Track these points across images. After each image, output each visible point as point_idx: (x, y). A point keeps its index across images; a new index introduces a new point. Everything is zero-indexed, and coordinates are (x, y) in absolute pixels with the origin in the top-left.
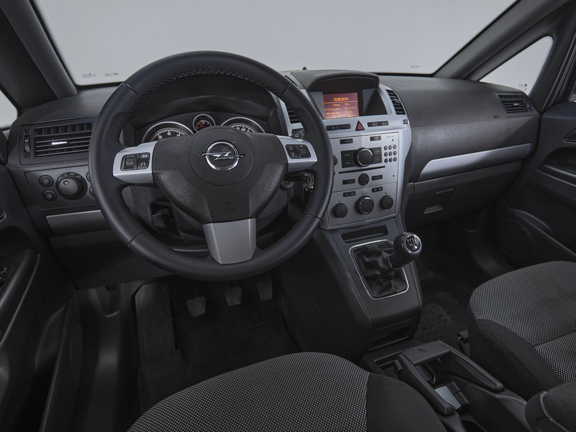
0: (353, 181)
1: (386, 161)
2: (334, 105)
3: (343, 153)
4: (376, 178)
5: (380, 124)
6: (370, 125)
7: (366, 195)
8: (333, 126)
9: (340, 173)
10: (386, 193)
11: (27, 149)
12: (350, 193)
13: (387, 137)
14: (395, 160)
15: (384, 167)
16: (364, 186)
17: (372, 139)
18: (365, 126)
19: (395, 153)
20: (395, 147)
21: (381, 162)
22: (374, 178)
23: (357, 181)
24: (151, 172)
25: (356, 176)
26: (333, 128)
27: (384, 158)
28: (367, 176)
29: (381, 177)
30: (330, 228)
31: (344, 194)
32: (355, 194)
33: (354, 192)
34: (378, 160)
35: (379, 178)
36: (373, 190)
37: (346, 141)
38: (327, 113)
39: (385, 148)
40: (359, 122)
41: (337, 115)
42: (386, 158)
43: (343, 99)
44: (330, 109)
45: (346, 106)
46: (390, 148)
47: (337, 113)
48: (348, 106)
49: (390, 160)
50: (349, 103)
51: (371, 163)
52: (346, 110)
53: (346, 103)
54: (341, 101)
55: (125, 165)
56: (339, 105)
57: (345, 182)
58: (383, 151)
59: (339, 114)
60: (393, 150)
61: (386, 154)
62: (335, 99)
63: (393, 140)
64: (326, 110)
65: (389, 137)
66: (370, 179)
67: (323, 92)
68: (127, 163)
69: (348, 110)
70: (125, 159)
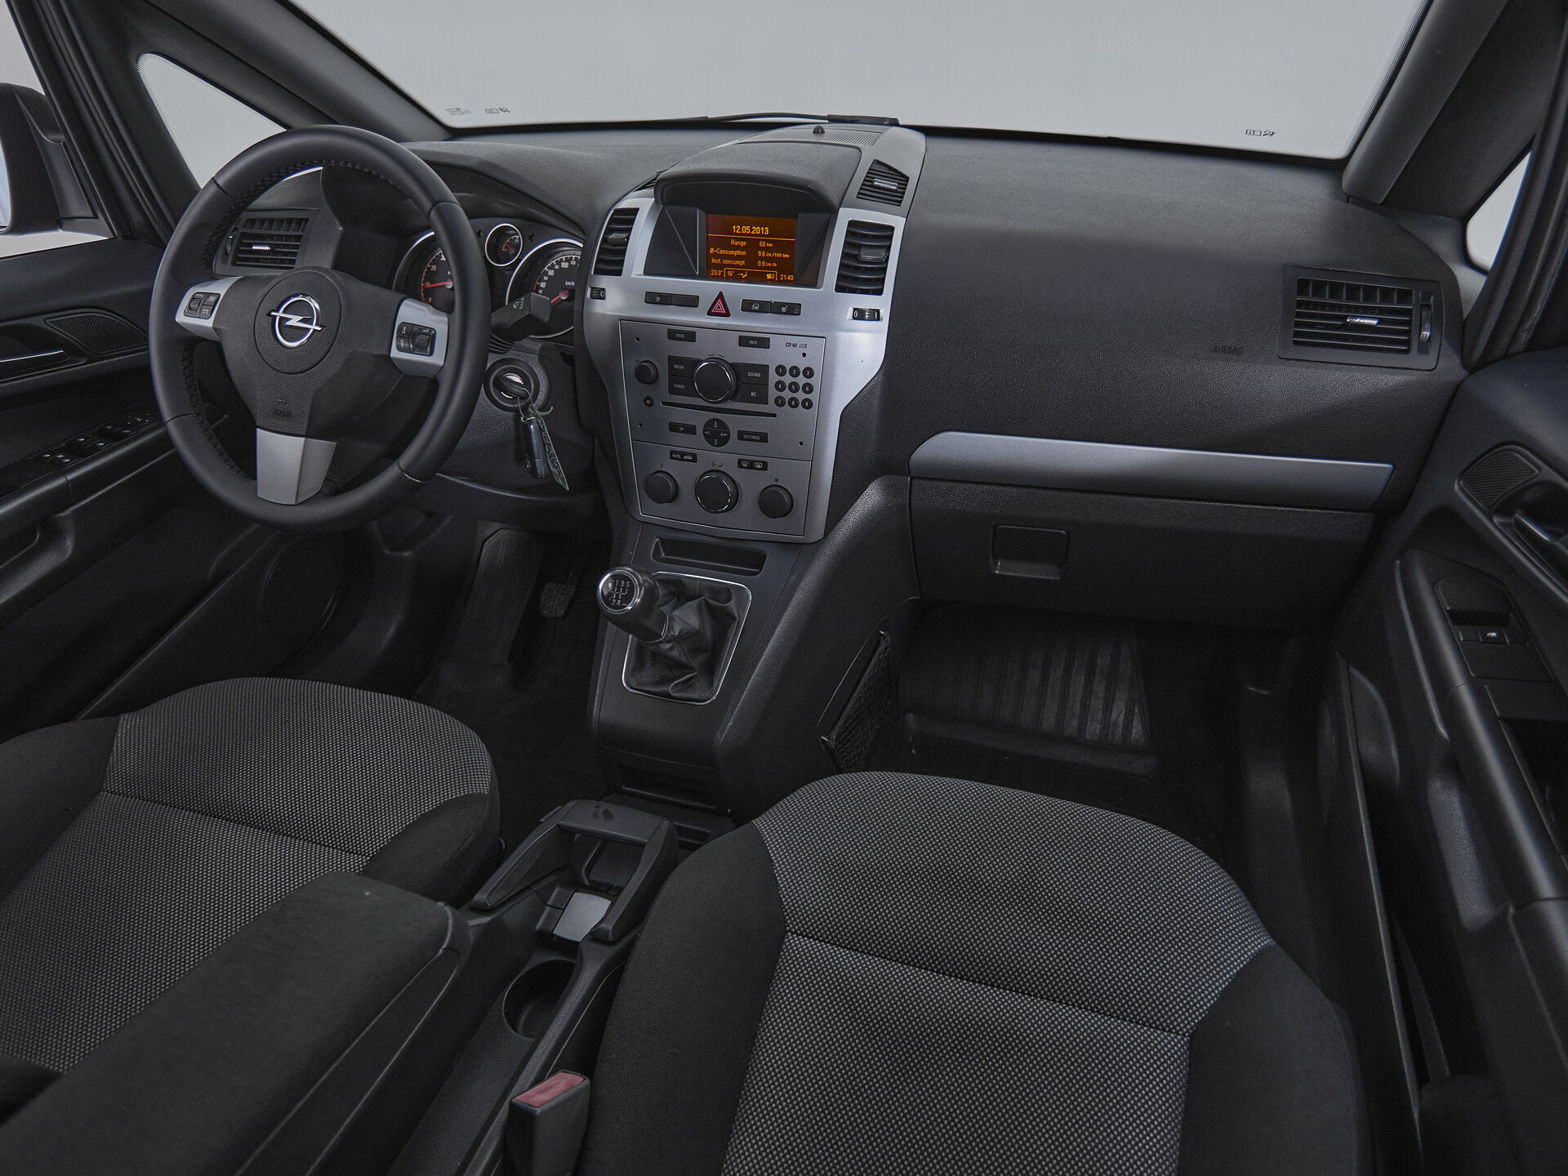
0: (690, 430)
1: (780, 402)
2: (733, 242)
3: (671, 360)
4: (745, 437)
5: (774, 308)
6: (747, 306)
7: (721, 469)
8: (659, 294)
9: (664, 403)
10: (777, 480)
11: (229, 248)
12: (683, 454)
13: (788, 345)
14: (808, 404)
15: (775, 415)
16: (717, 449)
17: (744, 341)
18: (735, 306)
20: (809, 372)
21: (764, 400)
22: (741, 435)
23: (699, 431)
24: (211, 325)
25: (700, 419)
26: (658, 299)
27: (773, 393)
28: (723, 426)
29: (764, 438)
30: (642, 517)
31: (672, 453)
32: (694, 461)
33: (694, 455)
34: (753, 394)
35: (754, 437)
36: (741, 464)
37: (678, 335)
38: (713, 261)
39: (780, 370)
40: (721, 296)
41: (738, 266)
42: (781, 394)
43: (757, 230)
44: (722, 252)
45: (762, 249)
46: (795, 371)
47: (737, 262)
48: (766, 249)
49: (793, 403)
50: (770, 241)
51: (733, 399)
52: (762, 259)
53: (763, 240)
54: (749, 235)
55: (190, 308)
56: (745, 243)
57: (674, 427)
58: (773, 378)
59: (743, 267)
60: (801, 380)
61: (780, 386)
62: (736, 229)
63: (804, 355)
64: (712, 250)
65: (795, 345)
66: (734, 435)
67: (701, 209)
68: (192, 306)
69: (766, 259)
70: (193, 298)
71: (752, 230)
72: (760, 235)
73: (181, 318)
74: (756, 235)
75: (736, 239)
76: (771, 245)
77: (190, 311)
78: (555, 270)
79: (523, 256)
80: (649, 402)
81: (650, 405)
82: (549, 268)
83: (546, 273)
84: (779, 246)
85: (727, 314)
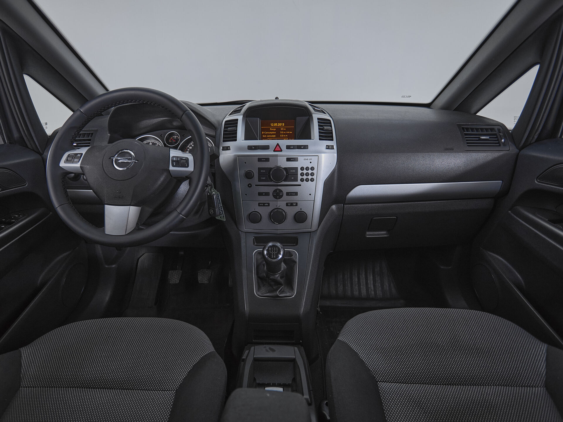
0: (267, 194)
1: (302, 180)
2: (271, 129)
3: (260, 169)
4: (290, 194)
5: (298, 147)
6: (288, 147)
7: (279, 207)
8: (253, 146)
9: (256, 185)
10: (301, 209)
12: (264, 204)
13: (305, 159)
14: (312, 180)
15: (300, 185)
16: (278, 200)
17: (289, 160)
18: (284, 148)
19: (312, 174)
20: (312, 169)
21: (296, 180)
22: (288, 194)
23: (271, 194)
24: (79, 166)
25: (271, 190)
26: (253, 148)
27: (300, 177)
28: (281, 191)
29: (296, 194)
30: (246, 230)
31: (259, 204)
32: (269, 205)
33: (269, 204)
34: (292, 178)
36: (287, 205)
37: (262, 160)
38: (263, 136)
39: (302, 169)
40: (278, 145)
41: (273, 137)
42: (302, 177)
43: (280, 124)
44: (267, 133)
45: (282, 131)
46: (307, 169)
47: (273, 136)
48: (284, 131)
49: (307, 180)
50: (284, 128)
51: (285, 181)
52: (282, 134)
53: (282, 128)
54: (277, 126)
55: (67, 160)
56: (275, 129)
57: (260, 194)
58: (300, 171)
59: (275, 137)
60: (310, 171)
61: (302, 174)
62: (272, 125)
63: (311, 162)
64: (263, 133)
65: (307, 159)
66: (285, 194)
67: (260, 118)
68: (68, 159)
69: (284, 134)
70: (69, 156)
71: (278, 125)
72: (281, 126)
73: (62, 164)
74: (280, 126)
75: (272, 128)
76: (285, 129)
77: (67, 161)
78: (192, 147)
79: (181, 142)
80: (250, 186)
81: (250, 187)
82: (189, 146)
83: (188, 148)
84: (288, 130)
85: (281, 151)
